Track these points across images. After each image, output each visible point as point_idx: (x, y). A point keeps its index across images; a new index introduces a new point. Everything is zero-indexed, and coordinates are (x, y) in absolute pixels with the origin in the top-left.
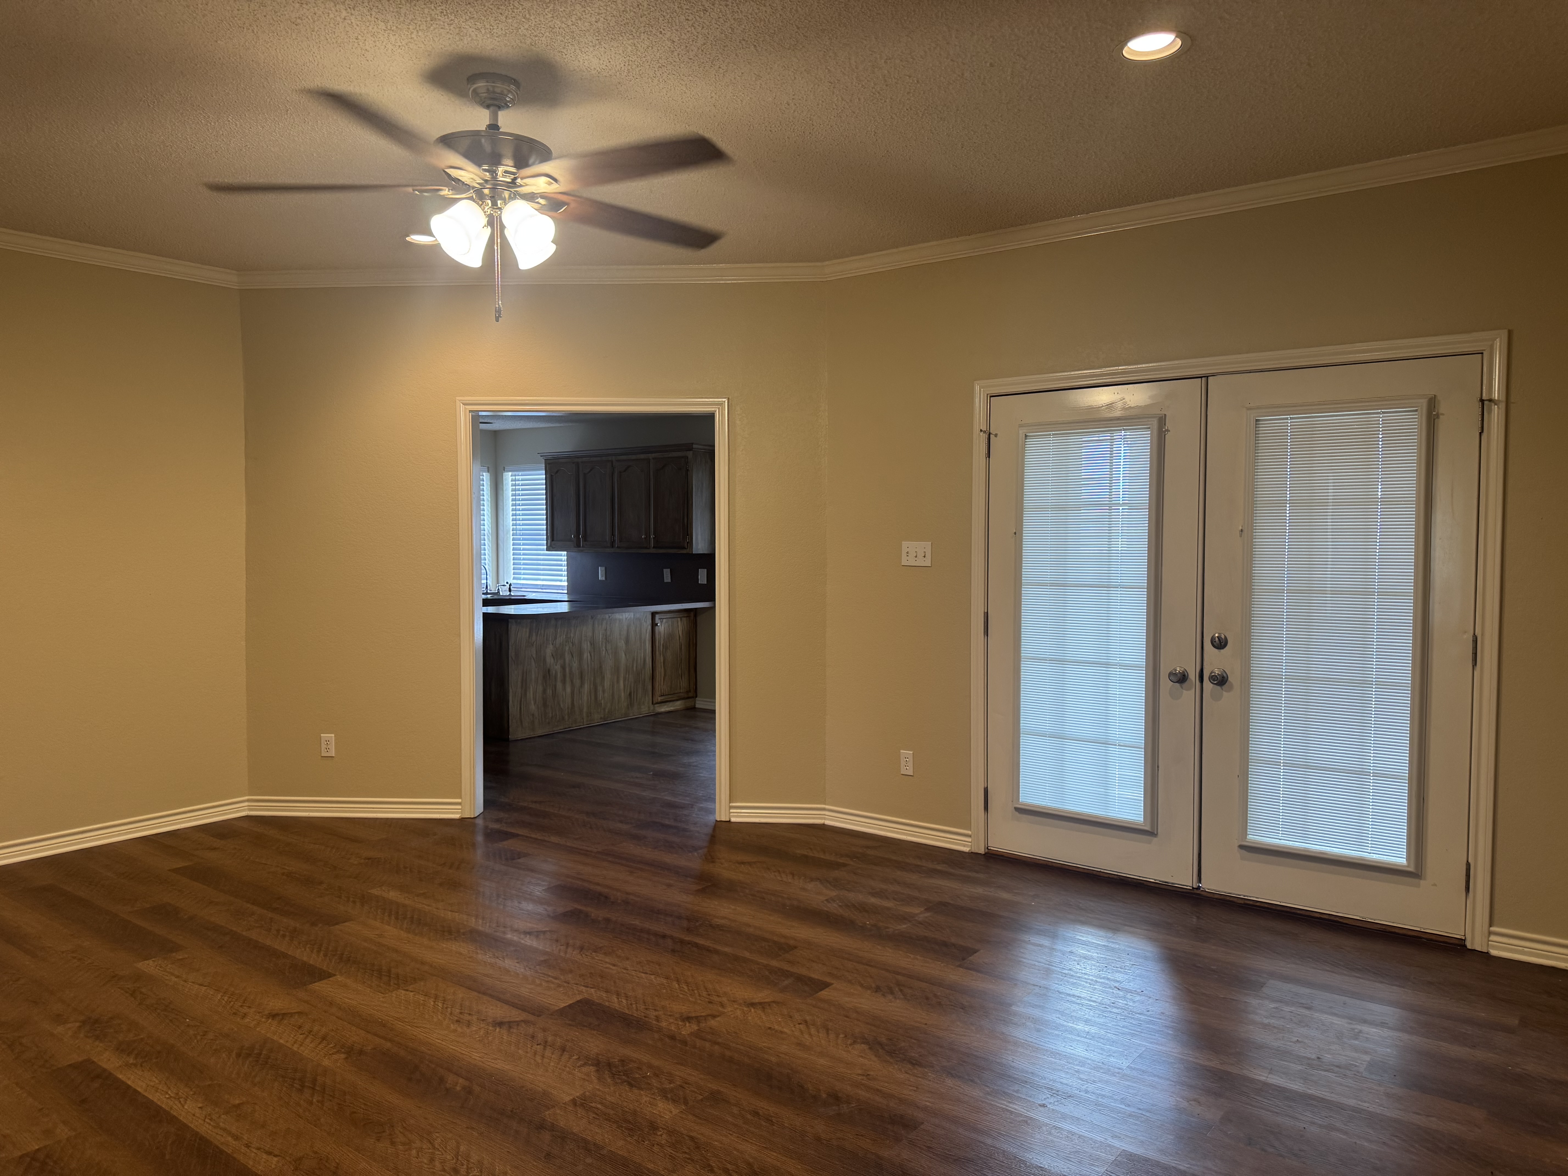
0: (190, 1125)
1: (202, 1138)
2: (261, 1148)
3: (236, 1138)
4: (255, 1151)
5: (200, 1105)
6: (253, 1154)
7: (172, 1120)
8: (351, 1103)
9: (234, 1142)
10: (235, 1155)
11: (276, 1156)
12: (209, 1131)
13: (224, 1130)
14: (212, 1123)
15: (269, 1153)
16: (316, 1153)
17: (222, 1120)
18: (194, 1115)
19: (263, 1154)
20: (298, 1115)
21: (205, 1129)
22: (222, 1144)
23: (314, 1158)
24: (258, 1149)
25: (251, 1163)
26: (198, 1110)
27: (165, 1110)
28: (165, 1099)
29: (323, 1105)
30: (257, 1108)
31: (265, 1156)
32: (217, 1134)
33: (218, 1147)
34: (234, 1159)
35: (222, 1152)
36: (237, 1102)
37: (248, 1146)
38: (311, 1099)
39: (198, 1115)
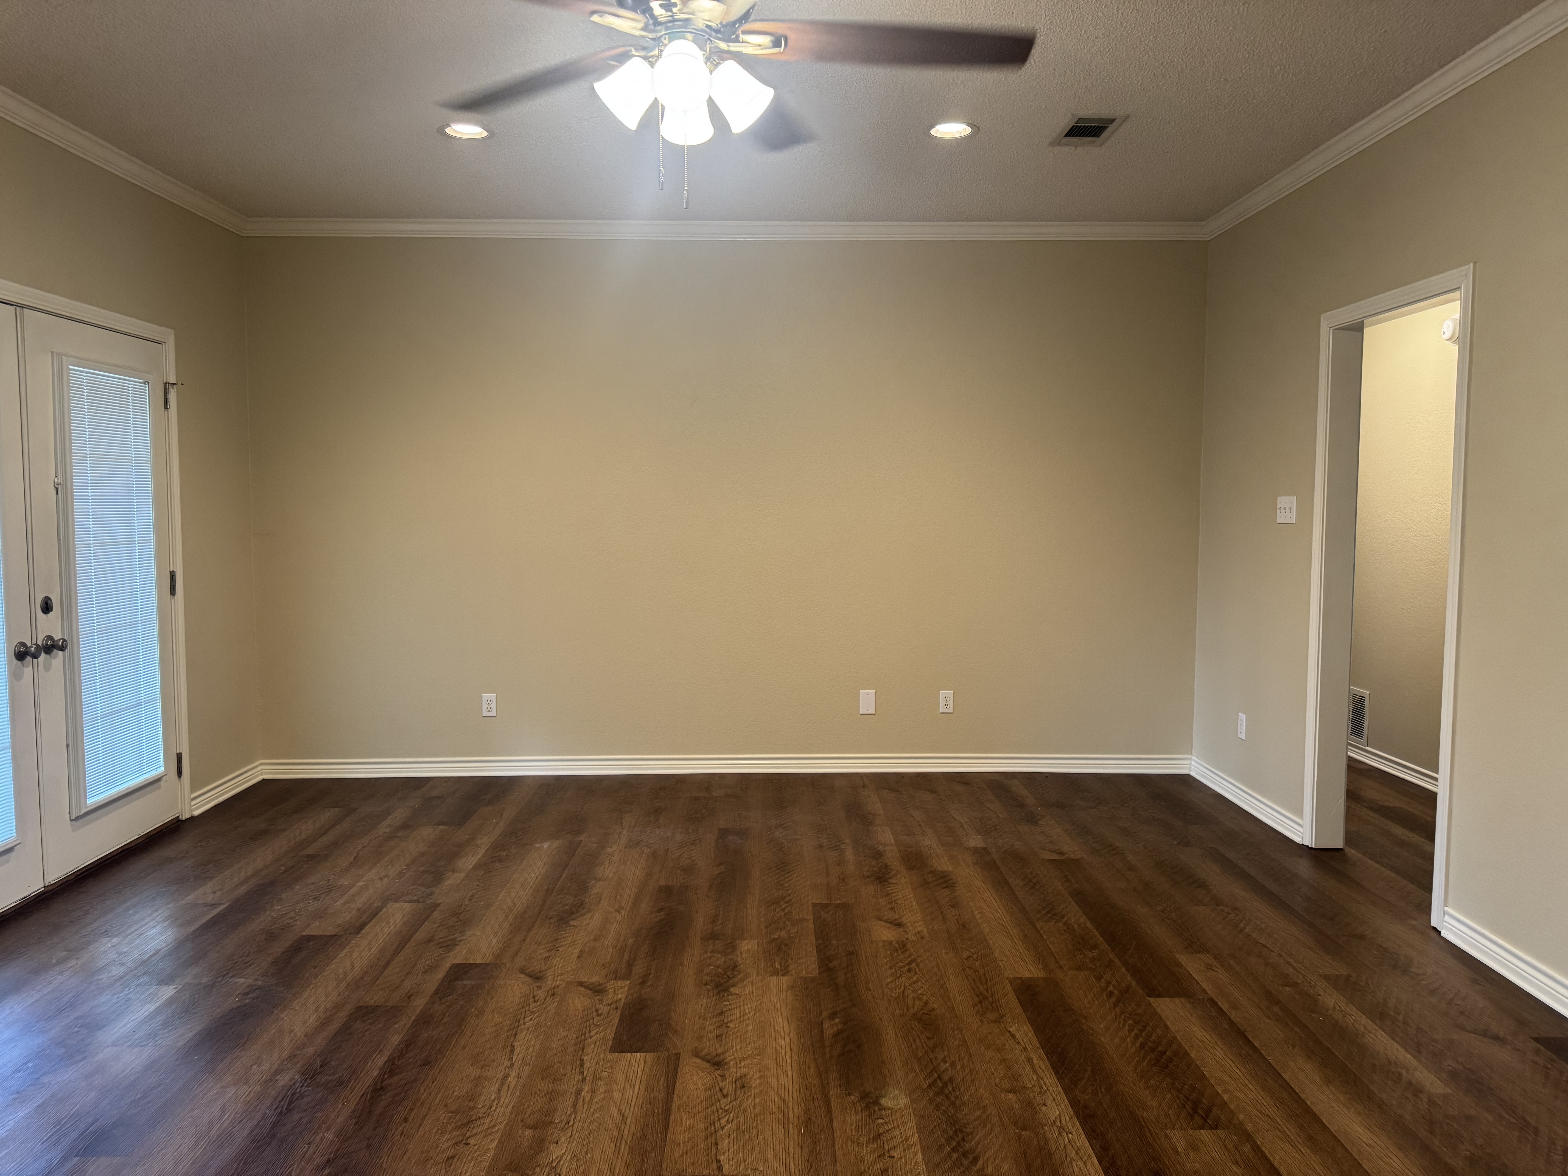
0: (1061, 1090)
1: (1056, 1073)
2: (1017, 1042)
3: (1030, 1060)
4: (1022, 1043)
5: (1044, 1108)
6: (1025, 1040)
7: (1074, 1103)
8: (923, 1047)
9: (1034, 1057)
10: (1038, 1045)
11: (1010, 1032)
12: (1048, 1076)
13: (1035, 1072)
14: (1042, 1083)
15: (1013, 1036)
16: (982, 1021)
17: (1032, 1082)
18: (1054, 1099)
19: (1017, 1037)
20: (971, 1057)
21: (1051, 1081)
22: (1043, 1060)
23: (985, 1018)
24: (1019, 1043)
25: (1030, 1035)
26: (1049, 1103)
27: (1078, 1119)
28: (1074, 1133)
29: (945, 1057)
30: (997, 1081)
31: (1018, 1035)
32: (1043, 1071)
33: (1048, 1058)
34: (1040, 1043)
35: (1047, 1054)
36: (1011, 1095)
37: (1025, 1049)
38: (950, 1068)
39: (1051, 1098)
